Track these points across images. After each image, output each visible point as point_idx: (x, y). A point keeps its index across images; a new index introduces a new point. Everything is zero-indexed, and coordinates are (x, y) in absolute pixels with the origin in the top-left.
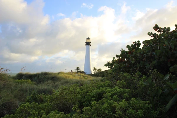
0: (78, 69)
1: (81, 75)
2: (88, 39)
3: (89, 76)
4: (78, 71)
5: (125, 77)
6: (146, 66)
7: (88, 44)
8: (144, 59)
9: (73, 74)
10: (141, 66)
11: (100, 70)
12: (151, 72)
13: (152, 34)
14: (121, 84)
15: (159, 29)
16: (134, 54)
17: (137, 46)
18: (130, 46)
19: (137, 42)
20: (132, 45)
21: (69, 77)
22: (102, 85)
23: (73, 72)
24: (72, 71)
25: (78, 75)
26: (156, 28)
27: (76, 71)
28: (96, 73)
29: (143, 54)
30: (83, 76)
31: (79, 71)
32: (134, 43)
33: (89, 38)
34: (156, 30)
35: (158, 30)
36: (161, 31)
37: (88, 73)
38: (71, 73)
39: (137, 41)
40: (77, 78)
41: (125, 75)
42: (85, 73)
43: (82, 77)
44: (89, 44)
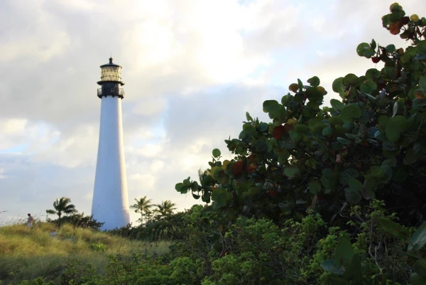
0: (62, 206)
1: (74, 237)
2: (111, 66)
3: (115, 239)
4: (63, 214)
5: (256, 238)
6: (347, 186)
7: (110, 89)
8: (338, 158)
9: (39, 231)
10: (327, 191)
11: (166, 207)
12: (358, 214)
13: (376, 50)
14: (228, 271)
15: (406, 27)
16: (294, 136)
17: (307, 101)
18: (280, 103)
19: (309, 84)
20: (287, 99)
21: (12, 248)
22: (158, 276)
23: (40, 224)
24: (30, 219)
25: (63, 237)
26: (395, 19)
27: (55, 217)
28: (148, 224)
29: (331, 139)
30: (88, 240)
31: (69, 215)
32: (293, 87)
33: (114, 62)
34: (394, 31)
35: (402, 32)
36: (418, 31)
37: (110, 223)
38: (27, 229)
39: (309, 81)
40: (57, 248)
41: (253, 229)
42: (99, 225)
43: (81, 243)
44: (117, 89)
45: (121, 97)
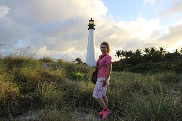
0: (78, 60)
31: (80, 62)
45: (95, 29)
